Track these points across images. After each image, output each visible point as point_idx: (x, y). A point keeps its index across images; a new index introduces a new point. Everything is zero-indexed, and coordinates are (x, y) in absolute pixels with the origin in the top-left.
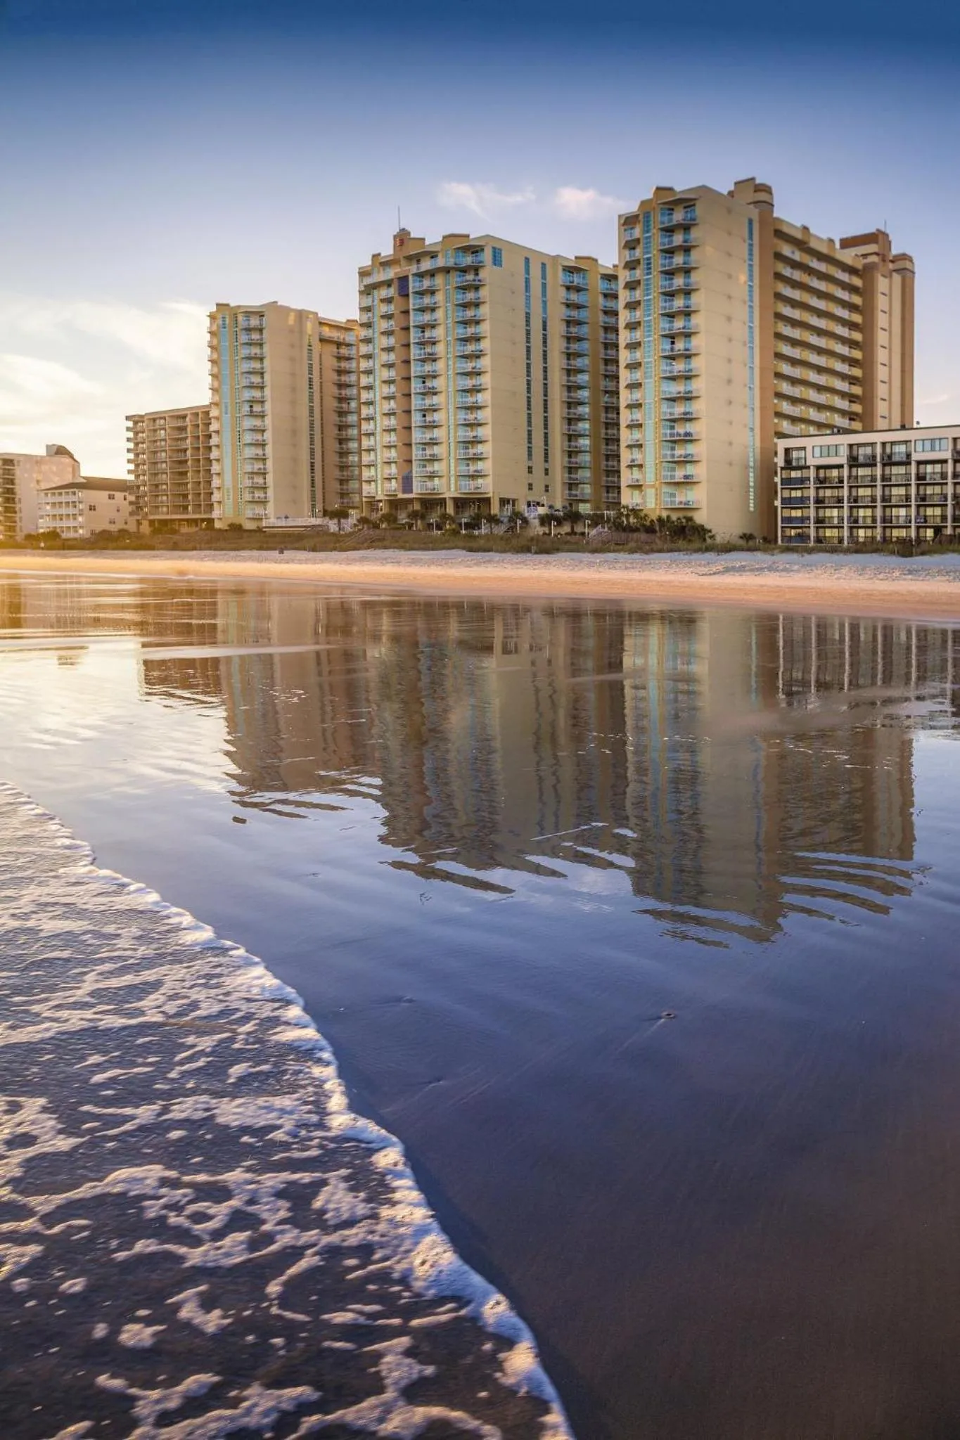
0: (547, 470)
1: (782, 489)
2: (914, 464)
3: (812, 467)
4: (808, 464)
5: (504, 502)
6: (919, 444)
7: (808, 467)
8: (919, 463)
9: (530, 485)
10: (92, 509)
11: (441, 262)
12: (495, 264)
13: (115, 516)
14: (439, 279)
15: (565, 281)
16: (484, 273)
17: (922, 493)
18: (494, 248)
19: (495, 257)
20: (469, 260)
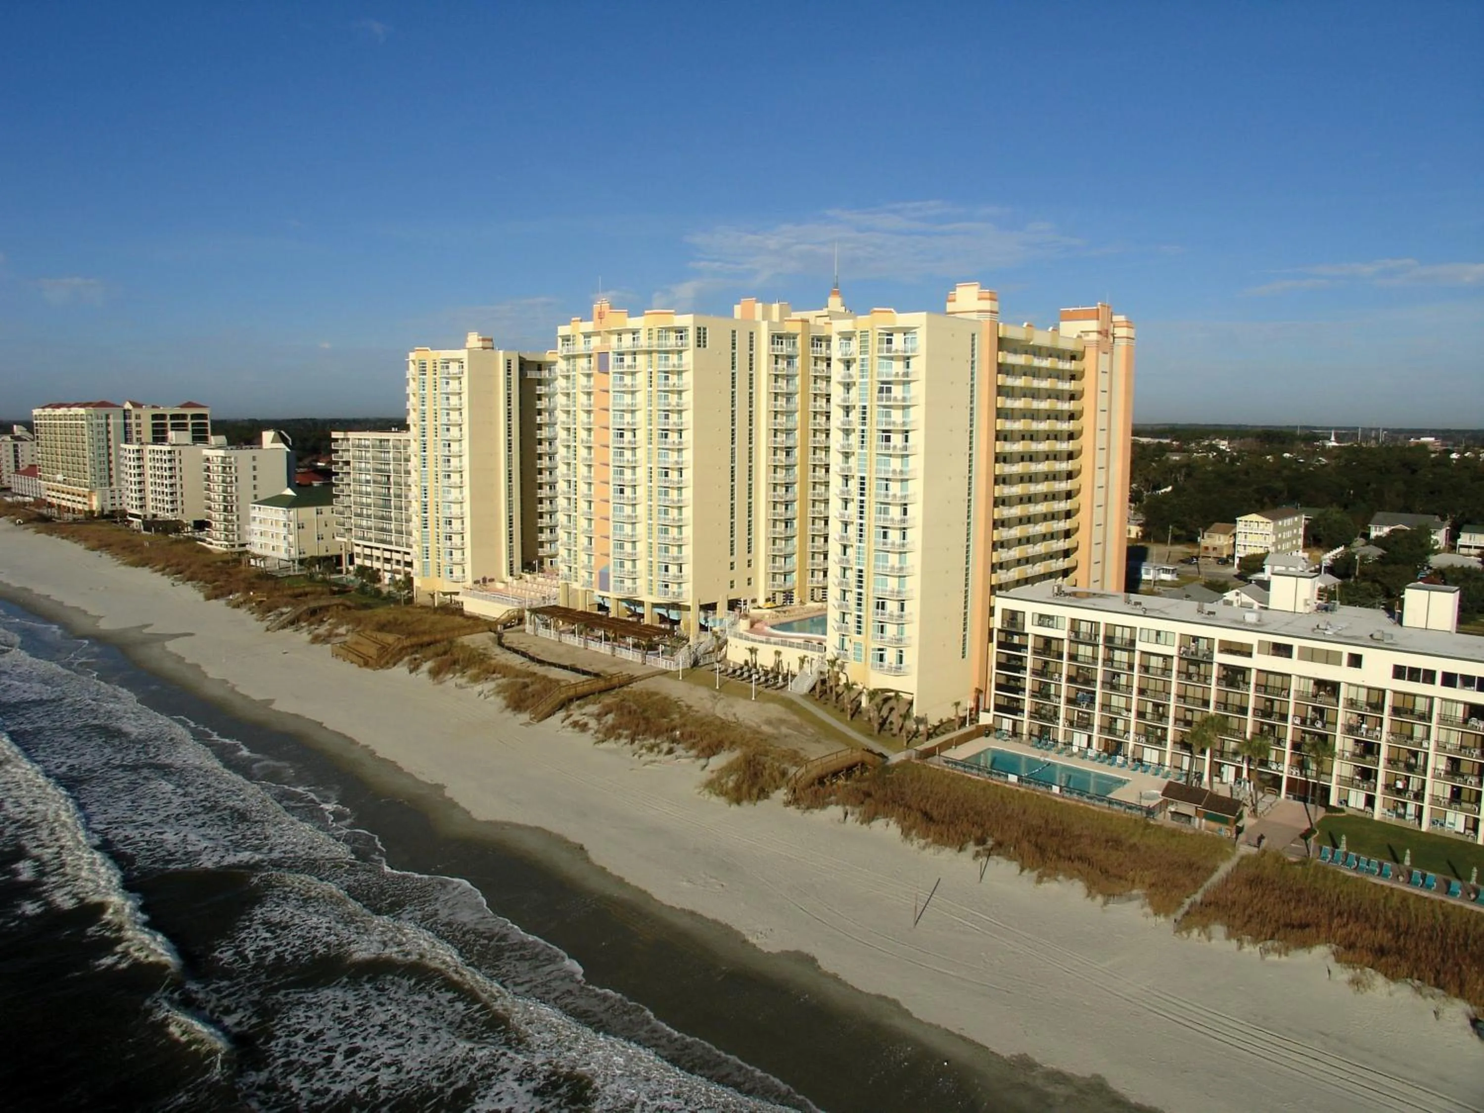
0: (749, 562)
2: (1137, 654)
5: (704, 608)
6: (1146, 633)
8: (1143, 653)
9: (732, 582)
10: (300, 527)
11: (643, 341)
12: (699, 346)
13: (323, 531)
14: (641, 359)
15: (773, 350)
16: (688, 357)
17: (1143, 686)
18: (699, 329)
19: (699, 337)
20: (672, 340)
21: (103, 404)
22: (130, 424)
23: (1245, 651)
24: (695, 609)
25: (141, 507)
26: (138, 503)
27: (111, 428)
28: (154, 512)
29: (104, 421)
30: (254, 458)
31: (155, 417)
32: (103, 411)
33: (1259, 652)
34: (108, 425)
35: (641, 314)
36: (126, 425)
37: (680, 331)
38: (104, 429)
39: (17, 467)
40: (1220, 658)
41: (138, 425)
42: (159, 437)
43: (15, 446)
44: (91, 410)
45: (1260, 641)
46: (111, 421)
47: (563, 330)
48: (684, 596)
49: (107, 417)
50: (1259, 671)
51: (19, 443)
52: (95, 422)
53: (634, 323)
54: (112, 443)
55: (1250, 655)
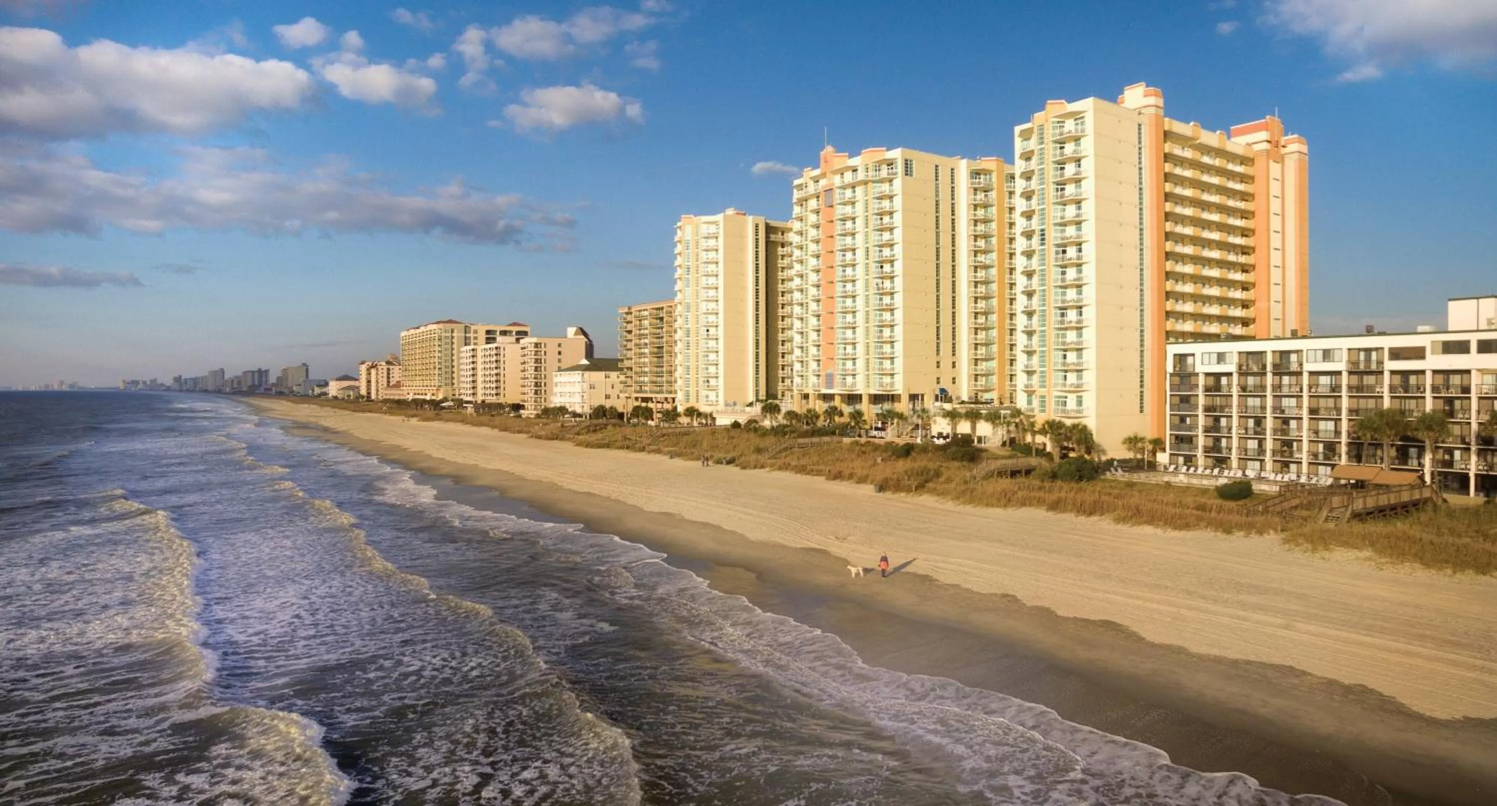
0: (954, 363)
1: (1171, 395)
2: (1306, 376)
3: (1200, 375)
4: (1196, 371)
5: (913, 397)
6: (1311, 353)
7: (1197, 374)
8: (1312, 373)
9: (938, 379)
10: (592, 387)
11: (861, 175)
12: (907, 175)
13: (609, 391)
14: (859, 190)
15: (972, 183)
16: (898, 183)
17: (1314, 406)
18: (906, 160)
19: (907, 167)
20: (884, 172)
21: (450, 322)
22: (470, 338)
23: (1418, 353)
24: (905, 399)
25: (474, 394)
26: (471, 391)
27: (455, 340)
28: (483, 398)
29: (449, 334)
30: (559, 345)
31: (488, 332)
32: (449, 326)
33: (1433, 353)
34: (453, 337)
35: (858, 154)
36: (466, 337)
37: (890, 164)
38: (449, 341)
39: (388, 382)
40: (1390, 365)
41: (476, 338)
42: (490, 340)
43: (388, 369)
44: (441, 326)
45: (1433, 342)
46: (455, 335)
47: (796, 182)
48: (896, 387)
49: (452, 331)
50: (1435, 372)
51: (391, 367)
52: (443, 334)
53: (855, 161)
54: (455, 346)
55: (1423, 357)
